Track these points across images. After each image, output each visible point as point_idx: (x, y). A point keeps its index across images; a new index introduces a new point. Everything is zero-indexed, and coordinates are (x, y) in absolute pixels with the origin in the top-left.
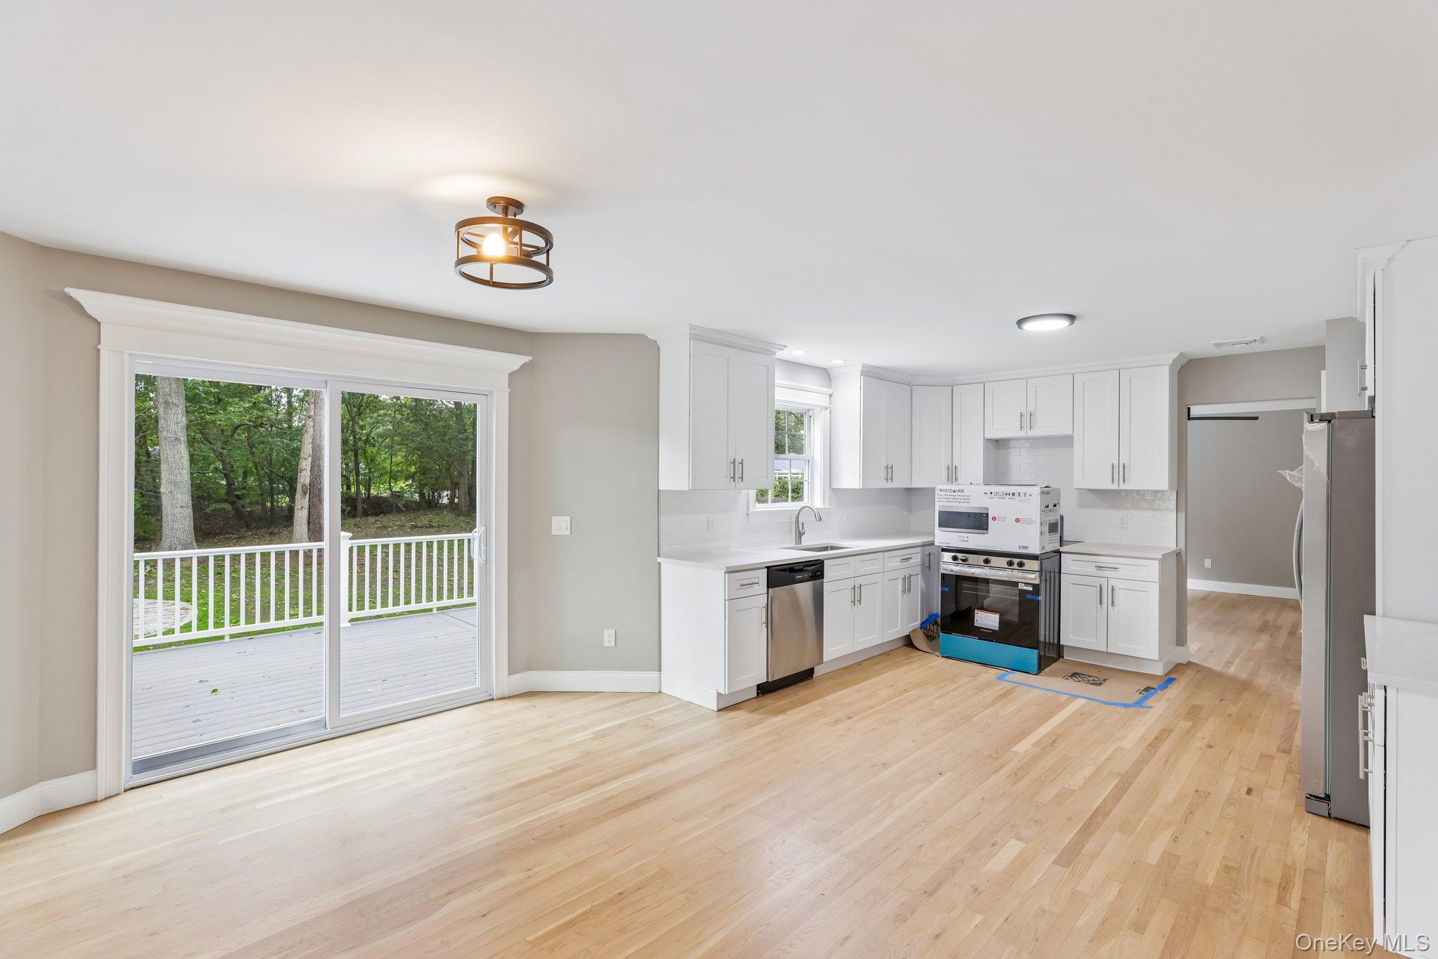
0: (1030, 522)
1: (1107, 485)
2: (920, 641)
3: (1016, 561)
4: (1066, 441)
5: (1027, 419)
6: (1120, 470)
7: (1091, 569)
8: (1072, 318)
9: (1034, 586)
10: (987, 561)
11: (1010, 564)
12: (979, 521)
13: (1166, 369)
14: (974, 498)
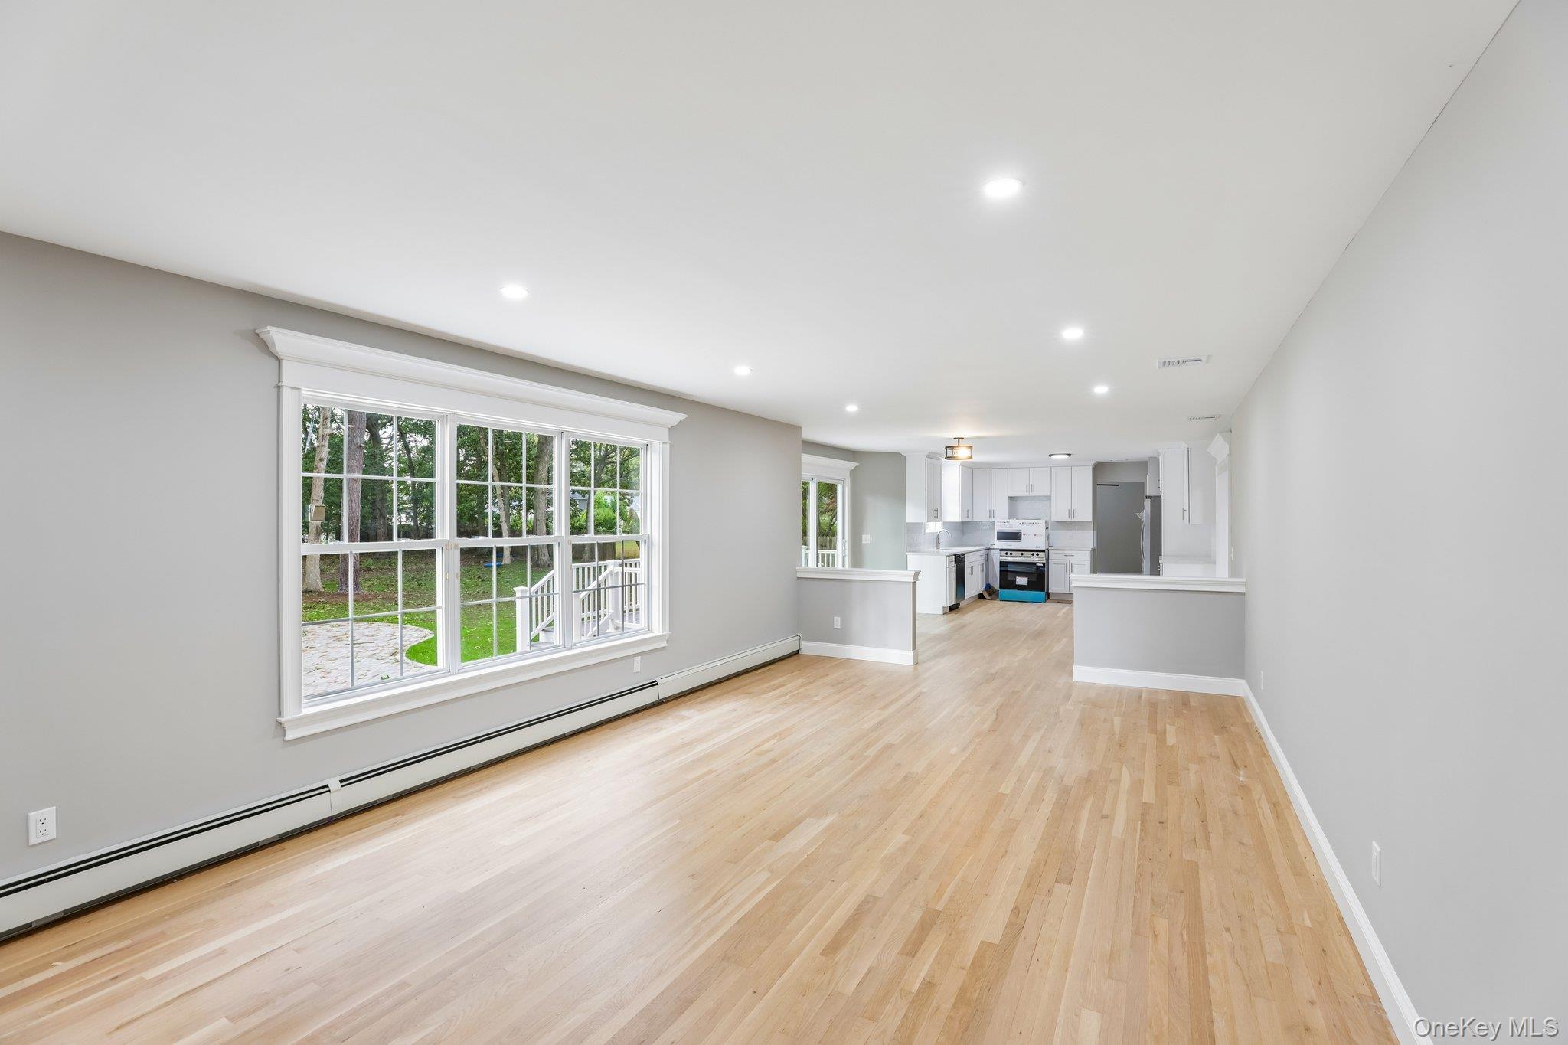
0: (1041, 535)
1: (1066, 518)
2: (986, 595)
3: (1035, 553)
4: (1048, 498)
5: (1030, 487)
6: (1072, 512)
7: (1063, 557)
8: (1069, 455)
9: (1044, 564)
10: (1022, 554)
11: (1033, 554)
12: (1016, 536)
13: (1091, 467)
14: (1014, 526)
